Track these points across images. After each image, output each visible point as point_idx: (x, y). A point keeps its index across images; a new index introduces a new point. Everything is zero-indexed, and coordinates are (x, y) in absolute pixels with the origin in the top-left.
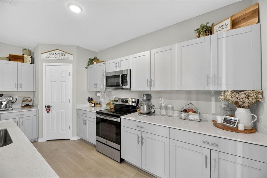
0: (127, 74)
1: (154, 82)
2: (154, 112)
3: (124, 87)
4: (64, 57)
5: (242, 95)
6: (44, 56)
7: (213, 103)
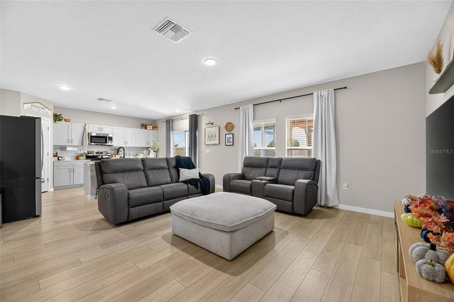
0: (112, 137)
4: (44, 111)
6: (26, 106)
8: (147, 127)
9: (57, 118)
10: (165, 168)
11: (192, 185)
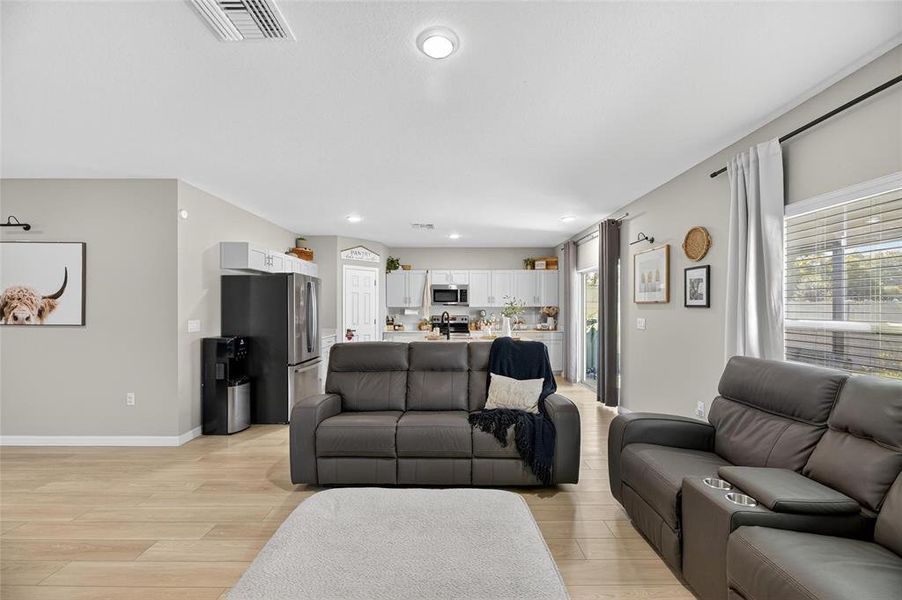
0: (466, 290)
1: (495, 299)
4: (368, 257)
5: (551, 309)
6: (344, 255)
8: (536, 263)
9: (392, 265)
10: (460, 369)
11: (486, 429)
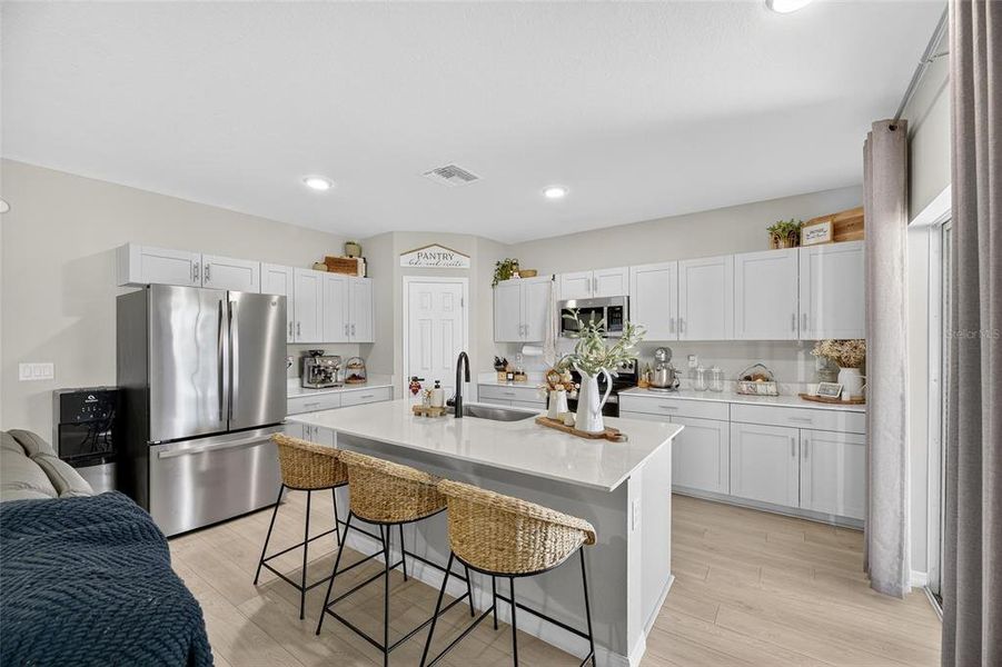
0: (621, 307)
1: (686, 324)
2: (677, 386)
3: (609, 334)
4: (449, 261)
5: (847, 347)
6: (404, 261)
7: (801, 363)
9: (505, 271)
